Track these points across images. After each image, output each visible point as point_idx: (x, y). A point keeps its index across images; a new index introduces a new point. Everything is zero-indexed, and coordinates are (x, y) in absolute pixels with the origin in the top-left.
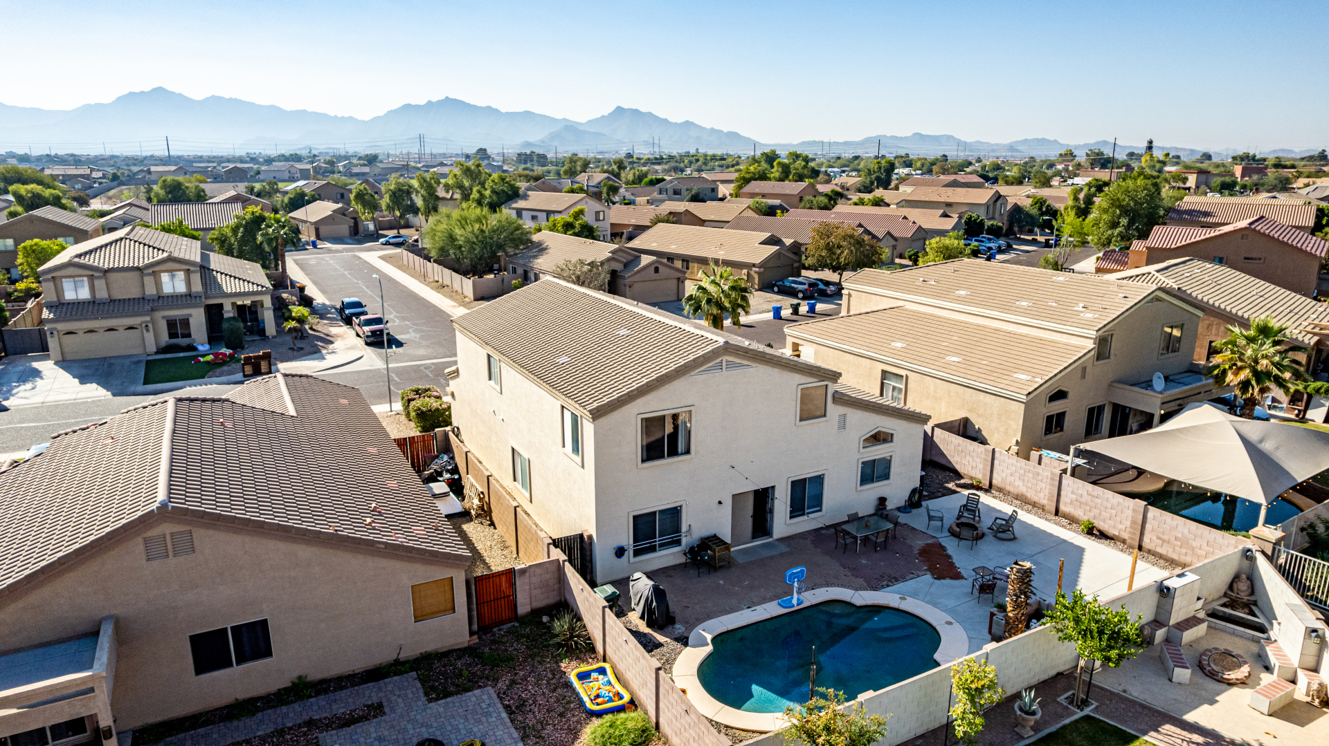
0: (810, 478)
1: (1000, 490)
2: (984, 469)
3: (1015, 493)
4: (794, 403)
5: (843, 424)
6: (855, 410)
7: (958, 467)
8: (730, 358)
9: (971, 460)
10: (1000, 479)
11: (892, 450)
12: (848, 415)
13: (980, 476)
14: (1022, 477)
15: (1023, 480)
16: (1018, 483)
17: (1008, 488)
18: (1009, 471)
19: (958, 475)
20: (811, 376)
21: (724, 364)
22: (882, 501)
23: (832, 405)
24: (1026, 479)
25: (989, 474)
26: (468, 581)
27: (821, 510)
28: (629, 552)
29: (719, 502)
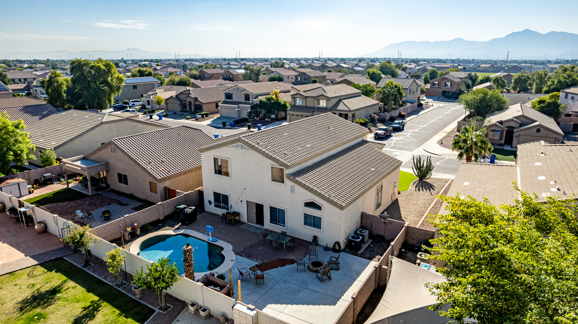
0: (278, 209)
4: (269, 172)
5: (292, 190)
6: (299, 186)
8: (242, 144)
11: (321, 214)
12: (295, 187)
20: (275, 162)
21: (240, 146)
22: (316, 237)
23: (287, 180)
26: (165, 188)
27: (285, 226)
28: (213, 204)
29: (241, 201)
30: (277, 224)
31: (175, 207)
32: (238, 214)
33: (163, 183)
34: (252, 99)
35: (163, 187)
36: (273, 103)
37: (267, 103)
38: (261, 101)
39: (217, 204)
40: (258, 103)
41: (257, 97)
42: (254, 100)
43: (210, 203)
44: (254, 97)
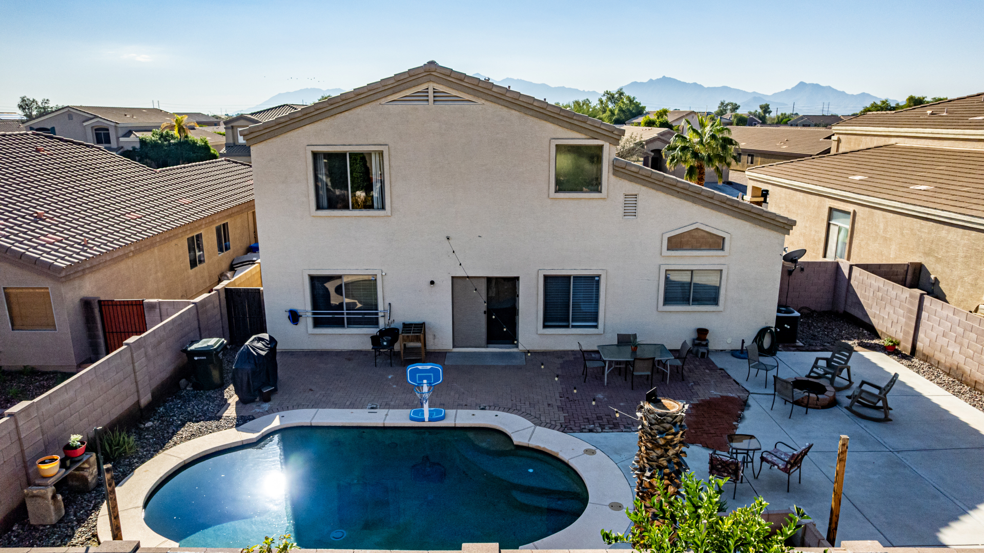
0: (576, 277)
1: (926, 358)
2: (907, 324)
3: (948, 364)
4: (546, 164)
5: (631, 207)
6: (653, 191)
7: (875, 322)
8: (440, 88)
9: (892, 312)
10: (927, 341)
11: (722, 261)
12: (640, 197)
13: (899, 336)
14: (959, 339)
15: (961, 345)
16: (953, 348)
17: (939, 356)
18: (941, 329)
19: (873, 332)
20: (571, 129)
21: (431, 94)
22: (702, 333)
23: (613, 178)
24: (966, 342)
25: (912, 332)
26: (86, 304)
27: (596, 327)
28: (307, 321)
29: (432, 283)
30: (567, 327)
31: (185, 351)
32: (418, 329)
33: (77, 283)
34: (118, 138)
35: (77, 301)
36: (174, 144)
37: (162, 145)
38: (143, 142)
39: (326, 314)
40: (138, 146)
41: (129, 133)
42: (122, 139)
43: (294, 317)
44: (121, 133)
